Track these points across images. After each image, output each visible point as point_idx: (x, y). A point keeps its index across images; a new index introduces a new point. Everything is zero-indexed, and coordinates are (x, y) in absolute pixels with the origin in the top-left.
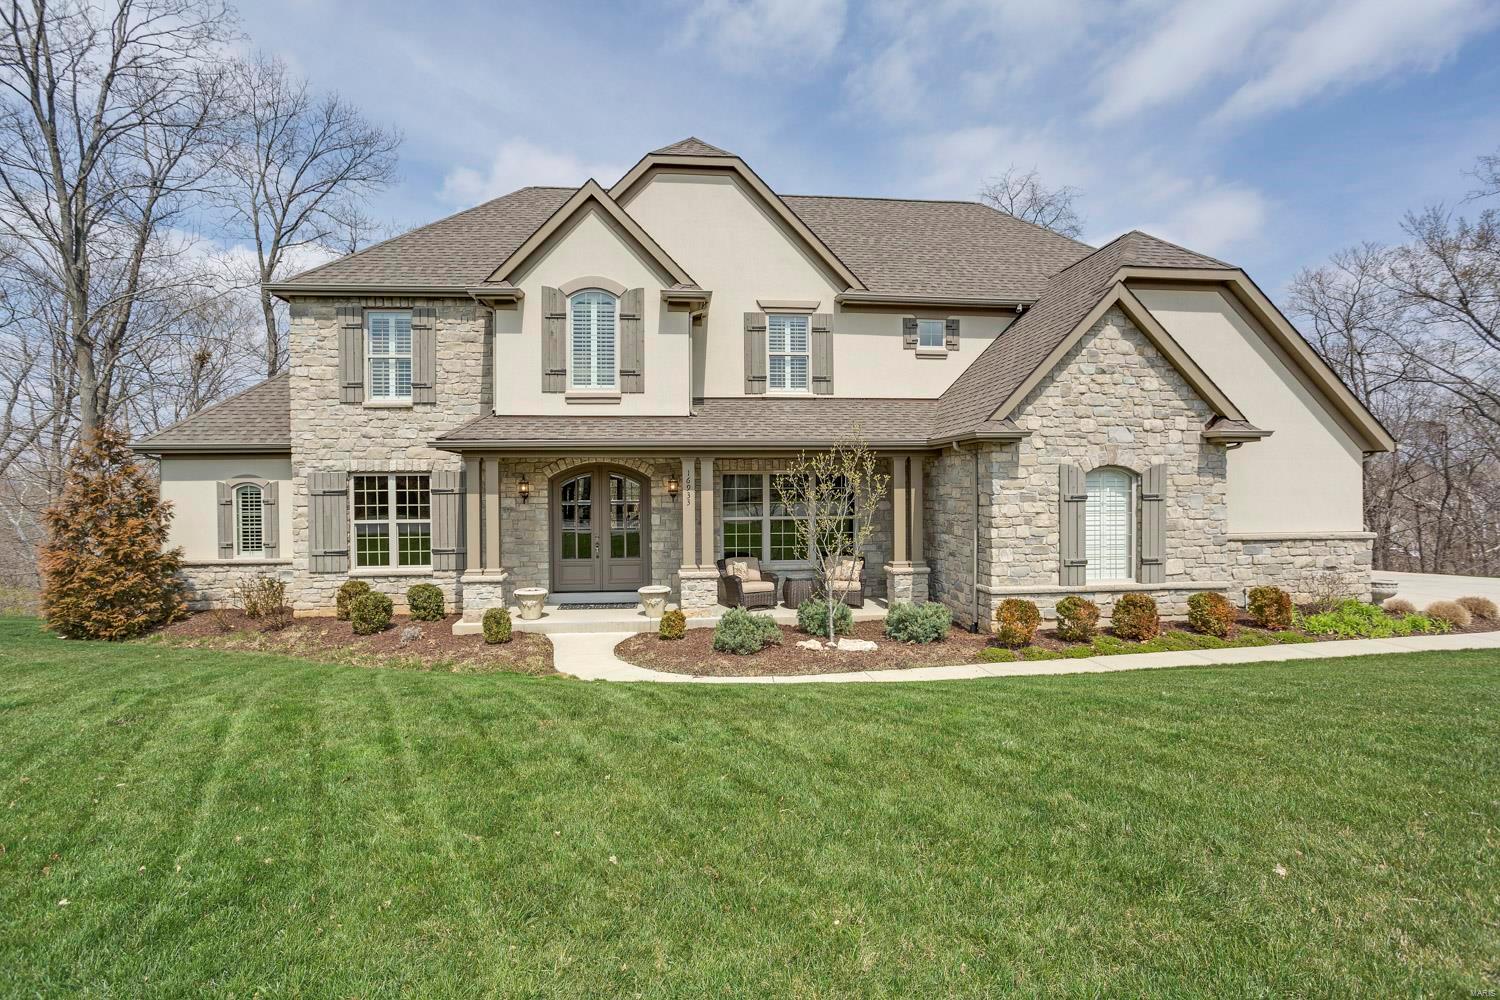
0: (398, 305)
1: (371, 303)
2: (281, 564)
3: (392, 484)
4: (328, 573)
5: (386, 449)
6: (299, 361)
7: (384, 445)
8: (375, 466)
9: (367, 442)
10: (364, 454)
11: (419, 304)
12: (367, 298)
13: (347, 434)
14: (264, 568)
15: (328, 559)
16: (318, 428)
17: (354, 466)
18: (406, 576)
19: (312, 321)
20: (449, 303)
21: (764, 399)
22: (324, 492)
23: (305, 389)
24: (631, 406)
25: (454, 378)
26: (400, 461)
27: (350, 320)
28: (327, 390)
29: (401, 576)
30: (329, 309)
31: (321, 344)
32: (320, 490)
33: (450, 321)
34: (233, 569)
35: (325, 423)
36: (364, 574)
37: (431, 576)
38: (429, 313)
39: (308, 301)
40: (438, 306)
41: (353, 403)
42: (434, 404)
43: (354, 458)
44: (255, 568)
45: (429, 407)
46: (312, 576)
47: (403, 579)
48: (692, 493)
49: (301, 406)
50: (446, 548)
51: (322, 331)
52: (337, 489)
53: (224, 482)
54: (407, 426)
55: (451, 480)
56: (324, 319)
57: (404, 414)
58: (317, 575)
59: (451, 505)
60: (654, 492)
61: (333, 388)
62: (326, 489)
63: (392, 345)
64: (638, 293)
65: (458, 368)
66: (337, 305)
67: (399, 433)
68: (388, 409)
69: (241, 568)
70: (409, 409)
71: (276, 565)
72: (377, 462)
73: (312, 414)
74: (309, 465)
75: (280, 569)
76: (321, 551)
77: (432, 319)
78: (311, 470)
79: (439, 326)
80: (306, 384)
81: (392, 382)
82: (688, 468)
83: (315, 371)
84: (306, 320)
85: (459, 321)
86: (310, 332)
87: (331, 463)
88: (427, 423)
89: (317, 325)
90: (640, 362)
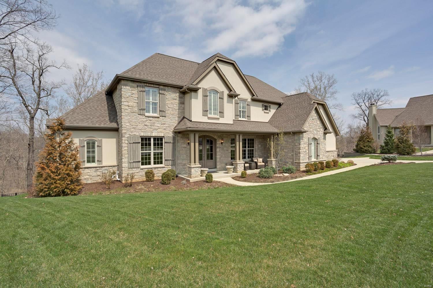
0: (155, 86)
1: (147, 85)
2: (104, 167)
3: (152, 140)
4: (134, 168)
5: (152, 130)
6: (125, 100)
7: (151, 128)
8: (148, 134)
9: (146, 127)
10: (145, 131)
11: (161, 87)
12: (147, 83)
13: (140, 124)
14: (98, 168)
15: (134, 164)
16: (131, 122)
17: (142, 134)
18: (157, 168)
19: (129, 88)
20: (169, 88)
21: (238, 120)
22: (133, 142)
23: (126, 109)
24: (221, 121)
25: (171, 109)
26: (156, 133)
27: (141, 89)
28: (134, 110)
29: (156, 168)
30: (135, 85)
31: (132, 95)
32: (132, 142)
33: (170, 93)
34: (86, 169)
35: (133, 121)
36: (145, 168)
37: (164, 167)
38: (164, 90)
39: (128, 81)
40: (166, 88)
41: (142, 115)
42: (165, 117)
43: (142, 132)
44: (95, 169)
45: (164, 117)
46: (129, 169)
47: (156, 169)
48: (238, 143)
49: (126, 115)
50: (169, 159)
51: (132, 91)
52: (137, 142)
53: (82, 139)
54: (158, 123)
55: (170, 139)
56: (133, 88)
57: (157, 119)
58: (130, 169)
59: (170, 146)
60: (218, 143)
61: (136, 110)
62: (134, 142)
63: (151, 98)
64: (223, 92)
65: (172, 107)
66: (137, 84)
67: (156, 124)
68: (152, 117)
69: (89, 169)
70: (158, 117)
71: (102, 167)
72: (149, 133)
73: (129, 117)
74: (128, 134)
75: (103, 168)
76: (132, 161)
77: (165, 92)
78: (128, 135)
79: (167, 94)
80: (127, 108)
81: (151, 109)
82: (237, 137)
83: (130, 104)
84: (127, 87)
85: (172, 93)
86: (129, 91)
87: (135, 133)
88: (163, 122)
89: (131, 89)
90: (223, 110)
